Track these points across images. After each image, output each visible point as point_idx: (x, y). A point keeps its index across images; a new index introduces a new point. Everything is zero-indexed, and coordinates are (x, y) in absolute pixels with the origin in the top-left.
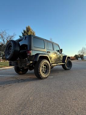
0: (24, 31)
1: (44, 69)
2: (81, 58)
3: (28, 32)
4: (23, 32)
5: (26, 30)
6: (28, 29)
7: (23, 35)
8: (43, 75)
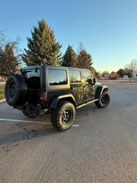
0: (35, 30)
1: (65, 116)
2: (127, 76)
3: (42, 30)
4: (33, 32)
5: (38, 28)
6: (42, 26)
7: (34, 37)
8: (64, 126)
